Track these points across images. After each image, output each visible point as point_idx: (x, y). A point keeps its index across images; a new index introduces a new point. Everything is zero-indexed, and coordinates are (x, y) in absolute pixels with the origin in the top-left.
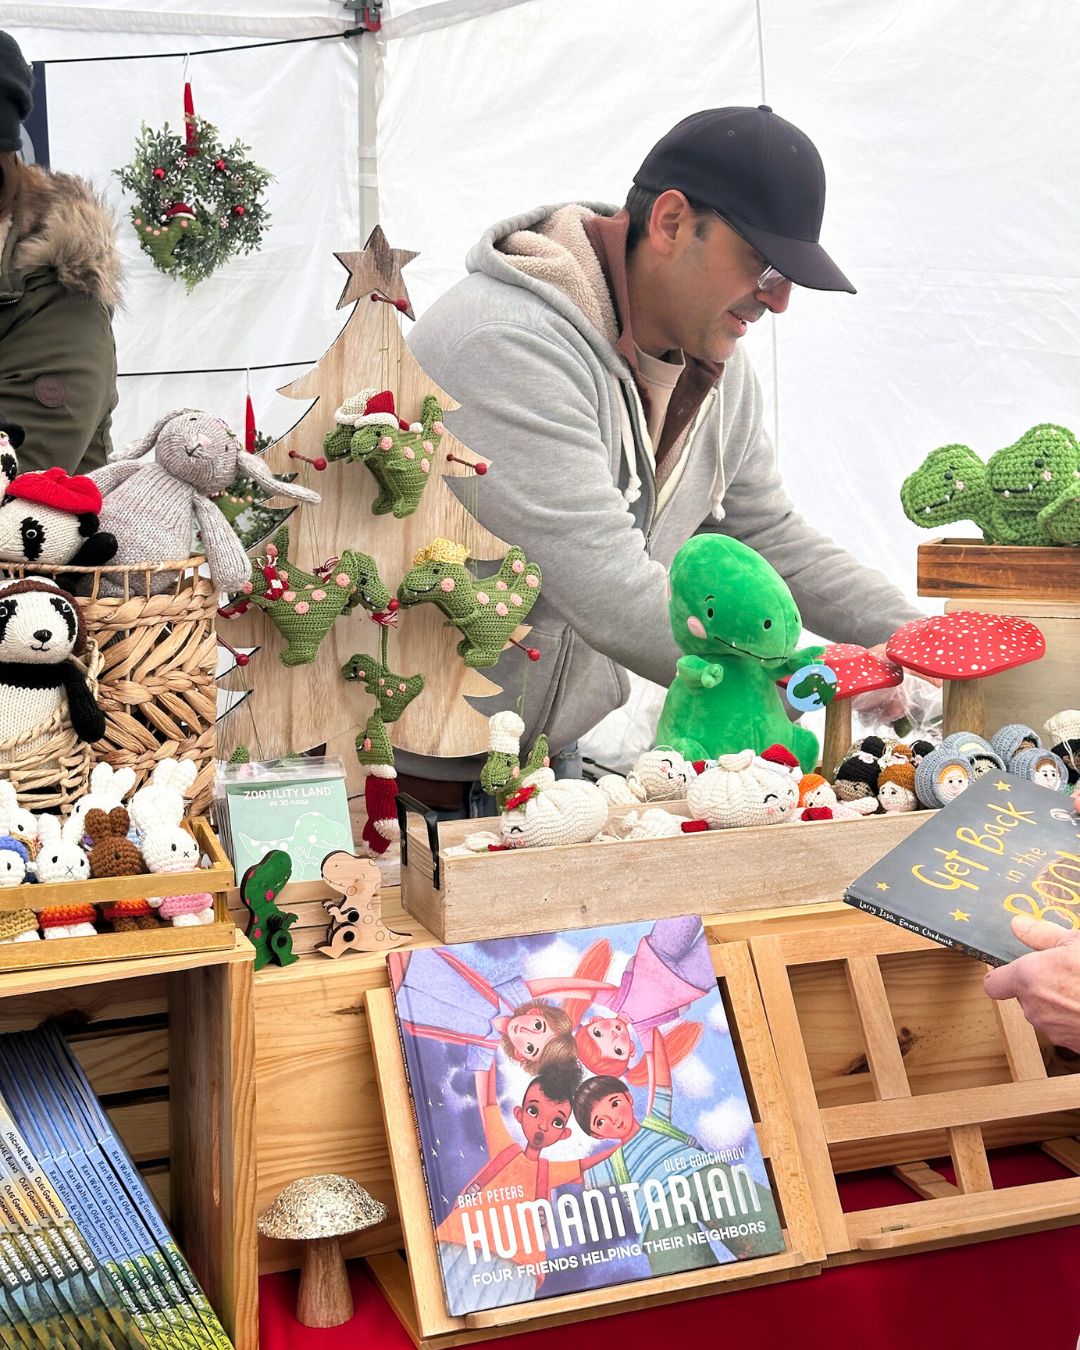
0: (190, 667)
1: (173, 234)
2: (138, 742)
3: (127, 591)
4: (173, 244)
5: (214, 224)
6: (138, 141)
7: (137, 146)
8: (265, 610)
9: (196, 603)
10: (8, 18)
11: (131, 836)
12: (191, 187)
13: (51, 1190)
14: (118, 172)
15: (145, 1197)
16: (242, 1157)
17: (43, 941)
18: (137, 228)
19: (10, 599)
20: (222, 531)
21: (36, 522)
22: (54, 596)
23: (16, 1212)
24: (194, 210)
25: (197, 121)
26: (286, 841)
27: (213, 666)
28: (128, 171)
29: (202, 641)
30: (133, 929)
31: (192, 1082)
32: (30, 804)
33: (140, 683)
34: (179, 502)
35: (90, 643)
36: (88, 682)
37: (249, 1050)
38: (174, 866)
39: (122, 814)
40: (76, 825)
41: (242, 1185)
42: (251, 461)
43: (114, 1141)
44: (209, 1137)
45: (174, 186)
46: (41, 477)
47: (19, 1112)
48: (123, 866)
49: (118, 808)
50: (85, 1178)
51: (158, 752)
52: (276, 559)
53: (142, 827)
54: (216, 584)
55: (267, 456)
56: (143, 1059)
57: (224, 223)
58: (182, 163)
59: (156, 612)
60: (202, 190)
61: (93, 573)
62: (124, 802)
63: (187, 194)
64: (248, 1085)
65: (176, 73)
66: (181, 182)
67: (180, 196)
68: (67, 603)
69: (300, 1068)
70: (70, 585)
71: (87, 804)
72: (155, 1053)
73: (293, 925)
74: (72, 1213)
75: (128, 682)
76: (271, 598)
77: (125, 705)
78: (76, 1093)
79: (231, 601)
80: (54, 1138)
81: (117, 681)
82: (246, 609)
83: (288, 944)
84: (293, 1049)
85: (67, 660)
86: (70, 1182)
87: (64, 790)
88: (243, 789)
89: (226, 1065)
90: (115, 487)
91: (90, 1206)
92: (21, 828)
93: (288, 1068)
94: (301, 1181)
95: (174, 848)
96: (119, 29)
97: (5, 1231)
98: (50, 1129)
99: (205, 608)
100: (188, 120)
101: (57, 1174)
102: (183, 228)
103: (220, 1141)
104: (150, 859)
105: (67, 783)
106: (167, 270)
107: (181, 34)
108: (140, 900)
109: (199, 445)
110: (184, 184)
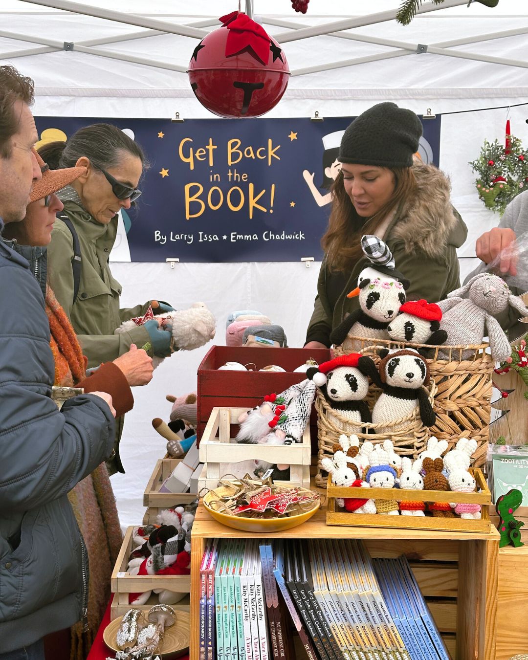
0: (478, 396)
1: (495, 191)
2: (450, 429)
3: (450, 358)
4: (495, 196)
5: (516, 186)
6: (482, 148)
7: (481, 150)
8: (518, 372)
9: (483, 366)
10: (427, 95)
11: (444, 473)
12: (506, 169)
13: (398, 634)
14: (471, 163)
15: (441, 646)
16: (489, 637)
17: (400, 516)
18: (478, 189)
19: (397, 357)
20: (498, 332)
21: (411, 324)
22: (417, 358)
23: (381, 641)
24: (507, 180)
25: (511, 138)
26: (521, 486)
27: (490, 397)
28: (476, 162)
29: (485, 384)
30: (442, 516)
31: (468, 596)
32: (399, 452)
33: (454, 401)
34: (478, 317)
35: (431, 381)
36: (429, 398)
37: (495, 584)
38: (463, 489)
39: (440, 461)
40: (419, 464)
41: (488, 651)
42: (515, 300)
43: (428, 616)
44: (474, 625)
45: (497, 168)
46: (415, 303)
47: (386, 595)
48: (438, 486)
49: (439, 458)
50: (414, 631)
51: (460, 435)
52: (525, 347)
53: (449, 468)
54: (493, 357)
55: (524, 297)
56: (446, 582)
57: (521, 185)
58: (502, 157)
59: (463, 369)
60: (512, 170)
61: (435, 348)
62: (442, 456)
63: (503, 172)
64: (494, 602)
65: (503, 116)
66: (501, 167)
67: (500, 173)
68: (422, 361)
69: (522, 599)
70: (425, 353)
71: (425, 455)
72: (451, 580)
73: (521, 528)
74: (407, 647)
75: (448, 400)
76: (521, 366)
77: (446, 411)
78: (412, 591)
79: (501, 366)
80: (401, 609)
81: (443, 400)
82: (509, 371)
83: (518, 537)
84: (519, 589)
85: (421, 387)
86: (407, 632)
87: (415, 448)
88: (500, 458)
89: (483, 590)
90: (449, 309)
91: (415, 646)
92: (394, 463)
93: (515, 598)
94: (519, 655)
95: (463, 480)
96: (478, 97)
97: (376, 649)
98: (399, 605)
99: (487, 368)
100: (507, 137)
101: (401, 627)
102: (501, 188)
103: (479, 627)
104: (452, 484)
105: (417, 445)
106: (491, 208)
107: (507, 97)
108: (446, 503)
109: (490, 291)
110: (502, 167)
